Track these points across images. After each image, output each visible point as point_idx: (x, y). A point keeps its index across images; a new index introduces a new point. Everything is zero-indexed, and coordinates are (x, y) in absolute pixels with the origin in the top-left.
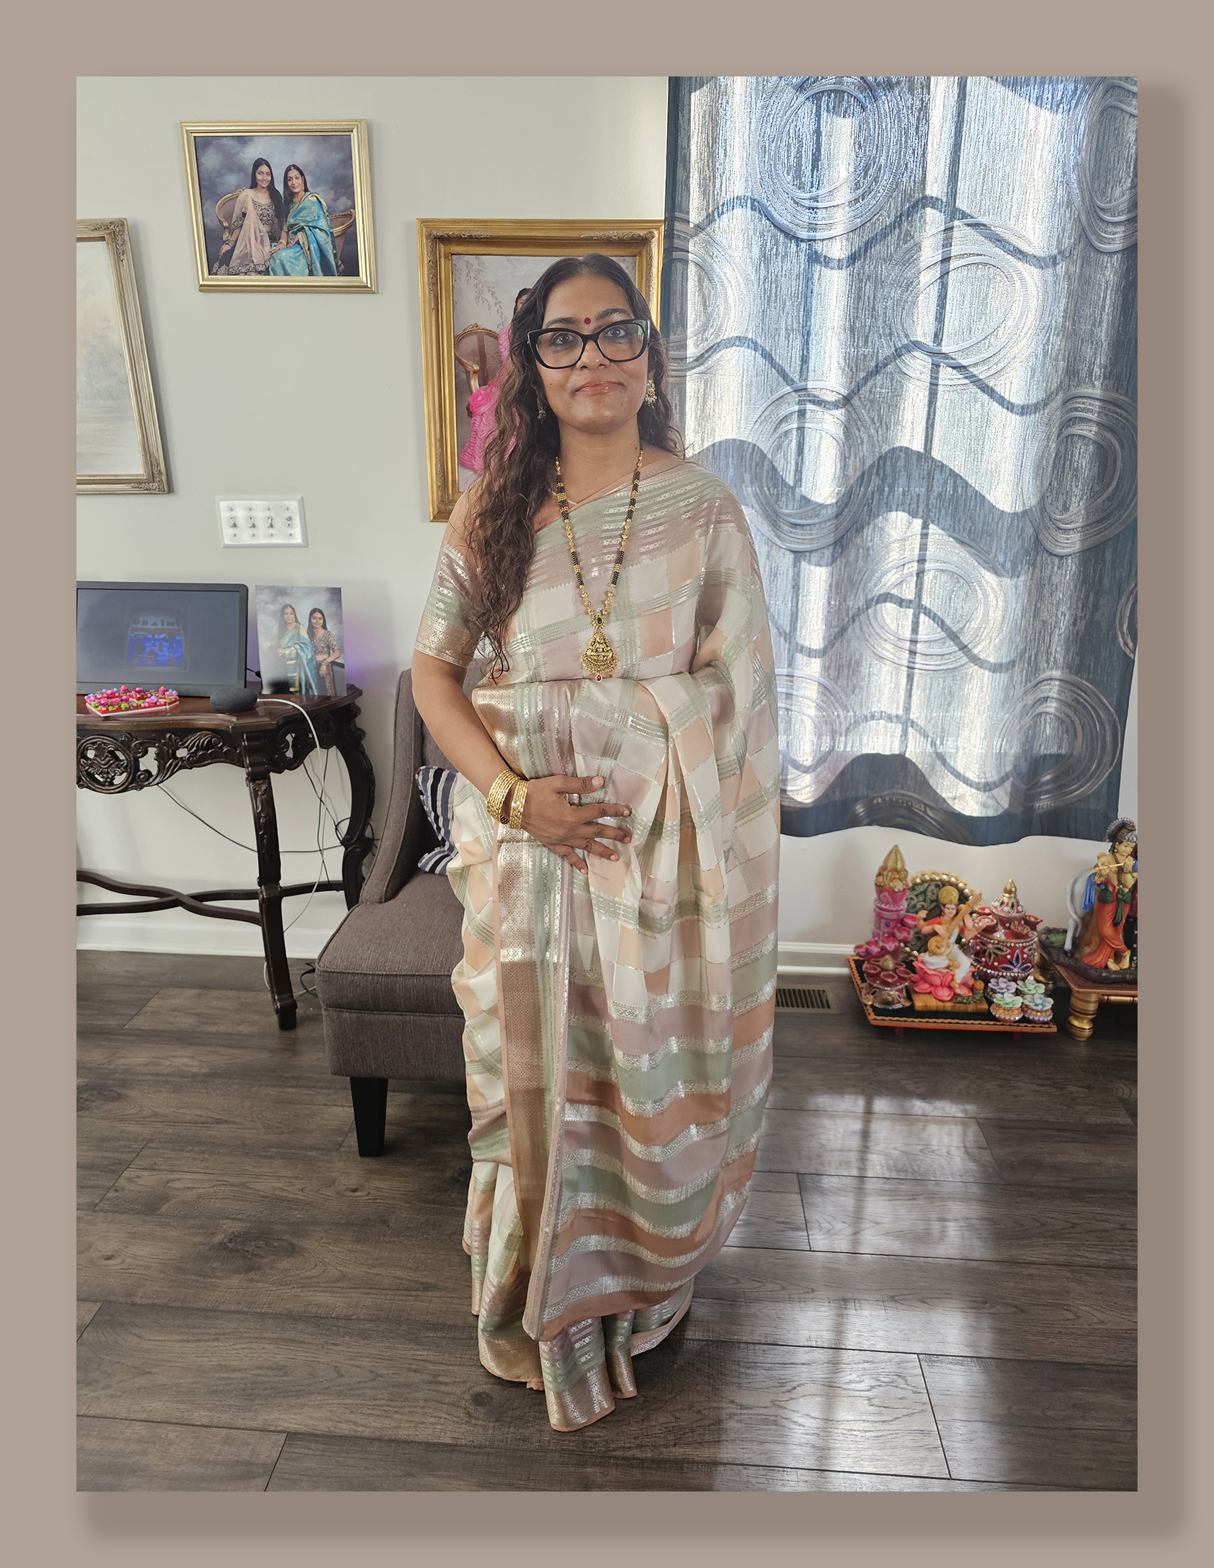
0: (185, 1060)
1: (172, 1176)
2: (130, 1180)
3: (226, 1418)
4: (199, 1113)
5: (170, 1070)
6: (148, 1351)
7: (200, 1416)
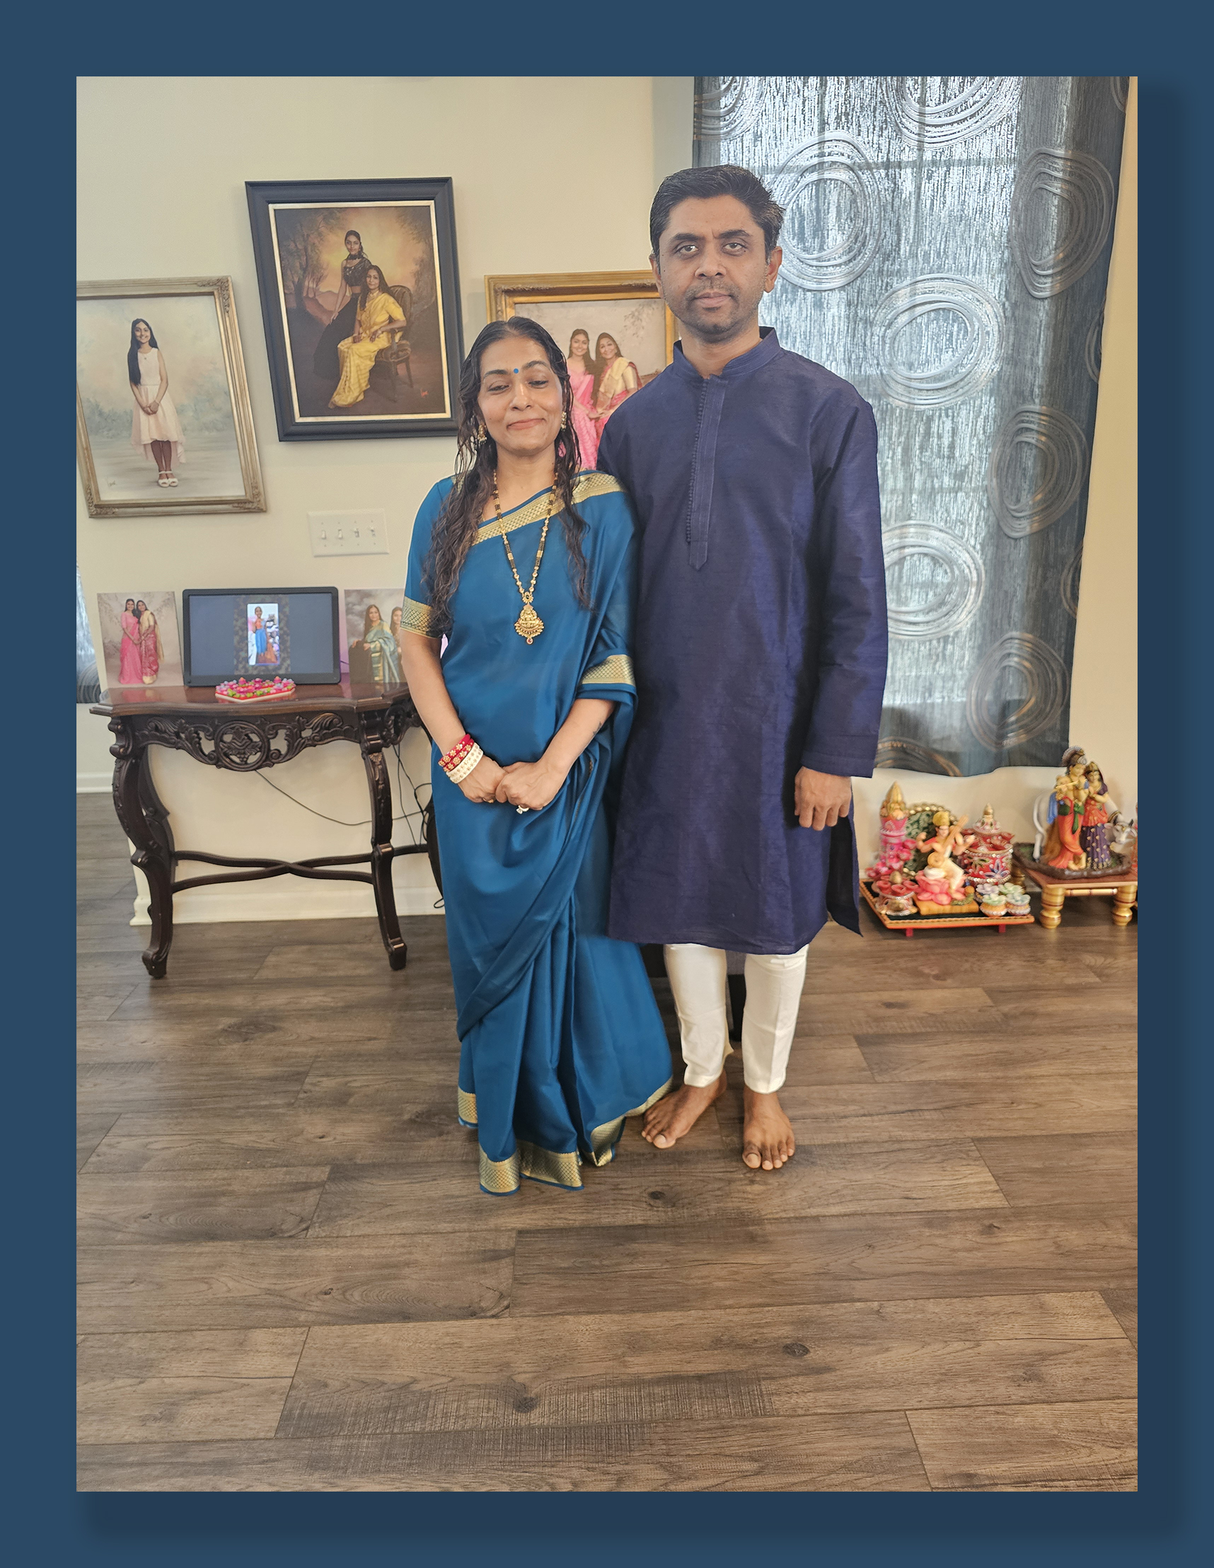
0: (320, 998)
1: (350, 1079)
2: (314, 1085)
3: (464, 1226)
4: (350, 1034)
5: (309, 1007)
6: (383, 1192)
7: (444, 1227)
